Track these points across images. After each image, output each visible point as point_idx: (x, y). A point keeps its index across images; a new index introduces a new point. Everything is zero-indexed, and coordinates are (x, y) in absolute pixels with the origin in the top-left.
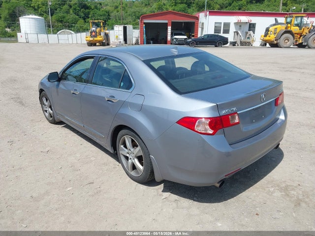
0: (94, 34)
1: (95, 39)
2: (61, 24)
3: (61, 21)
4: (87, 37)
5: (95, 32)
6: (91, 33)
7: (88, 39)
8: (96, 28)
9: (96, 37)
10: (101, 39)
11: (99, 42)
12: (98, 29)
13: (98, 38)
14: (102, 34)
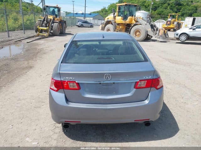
0: (169, 23)
1: (169, 26)
2: (159, 16)
3: (160, 14)
4: (163, 25)
5: (170, 22)
6: (167, 22)
7: (164, 26)
8: (172, 19)
9: (170, 25)
10: (173, 26)
11: (172, 28)
12: (173, 20)
13: (171, 26)
14: (175, 23)
